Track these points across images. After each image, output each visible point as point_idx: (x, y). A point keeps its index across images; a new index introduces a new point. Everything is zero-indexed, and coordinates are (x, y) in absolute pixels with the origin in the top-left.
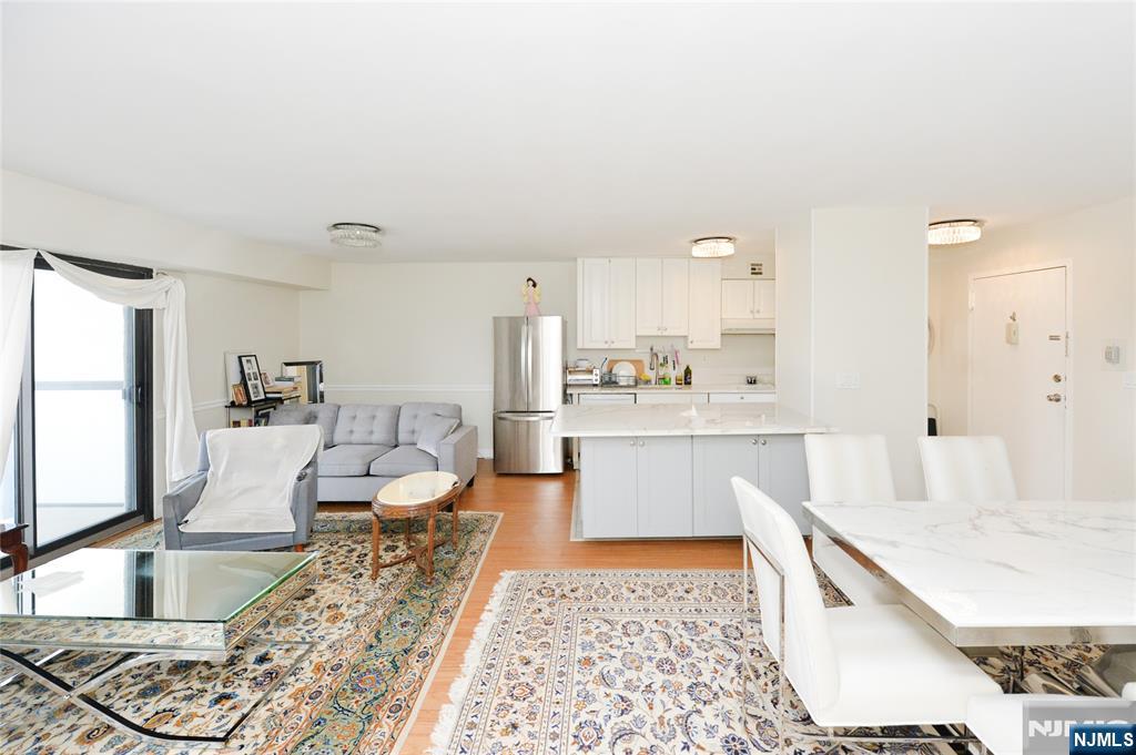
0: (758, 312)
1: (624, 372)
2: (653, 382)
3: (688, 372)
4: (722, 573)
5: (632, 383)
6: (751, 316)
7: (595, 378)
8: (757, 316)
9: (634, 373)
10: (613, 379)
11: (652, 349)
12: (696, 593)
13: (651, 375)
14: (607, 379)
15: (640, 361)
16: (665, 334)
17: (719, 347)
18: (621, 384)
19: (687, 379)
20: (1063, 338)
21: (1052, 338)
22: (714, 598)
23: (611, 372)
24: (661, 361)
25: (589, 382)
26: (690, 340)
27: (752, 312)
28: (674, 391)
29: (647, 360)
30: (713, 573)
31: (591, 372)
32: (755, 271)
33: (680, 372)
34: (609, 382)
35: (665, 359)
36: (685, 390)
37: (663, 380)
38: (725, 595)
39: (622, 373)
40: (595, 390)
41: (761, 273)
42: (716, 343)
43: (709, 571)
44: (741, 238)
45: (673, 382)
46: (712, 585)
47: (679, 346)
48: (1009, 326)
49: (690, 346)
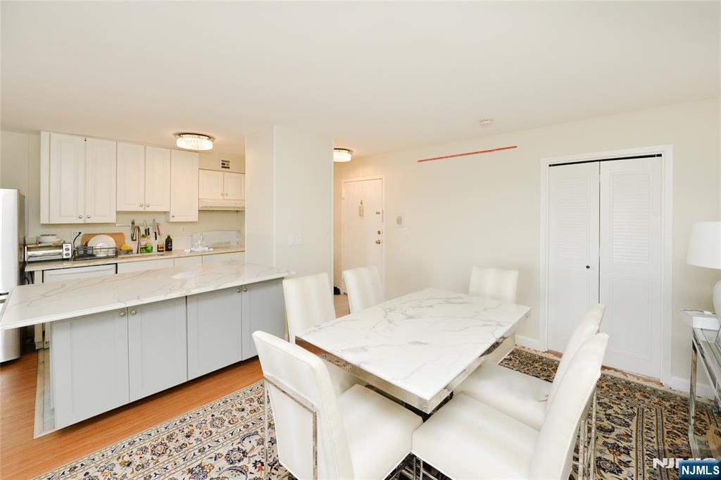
0: (227, 195)
1: (102, 244)
2: (135, 251)
3: (169, 241)
4: (215, 403)
5: (111, 254)
6: (222, 198)
7: (66, 251)
8: (226, 197)
9: (113, 245)
10: (90, 252)
11: (133, 223)
12: (197, 434)
13: (133, 246)
14: (81, 252)
15: (121, 234)
16: (147, 209)
17: (197, 220)
18: (98, 256)
19: (168, 246)
20: (381, 213)
21: (378, 213)
22: (214, 430)
23: (86, 245)
24: (143, 232)
25: (60, 257)
26: (172, 214)
27: (222, 195)
28: (156, 257)
29: (128, 232)
30: (208, 406)
31: (61, 247)
32: (225, 165)
33: (162, 241)
34: (84, 254)
35: (147, 231)
36: (167, 255)
37: (145, 249)
38: (222, 421)
39: (99, 245)
40: (66, 264)
41: (229, 168)
42: (194, 217)
43: (205, 406)
44: (218, 139)
45: (155, 249)
46: (209, 418)
47: (160, 219)
48: (360, 207)
49: (172, 220)
